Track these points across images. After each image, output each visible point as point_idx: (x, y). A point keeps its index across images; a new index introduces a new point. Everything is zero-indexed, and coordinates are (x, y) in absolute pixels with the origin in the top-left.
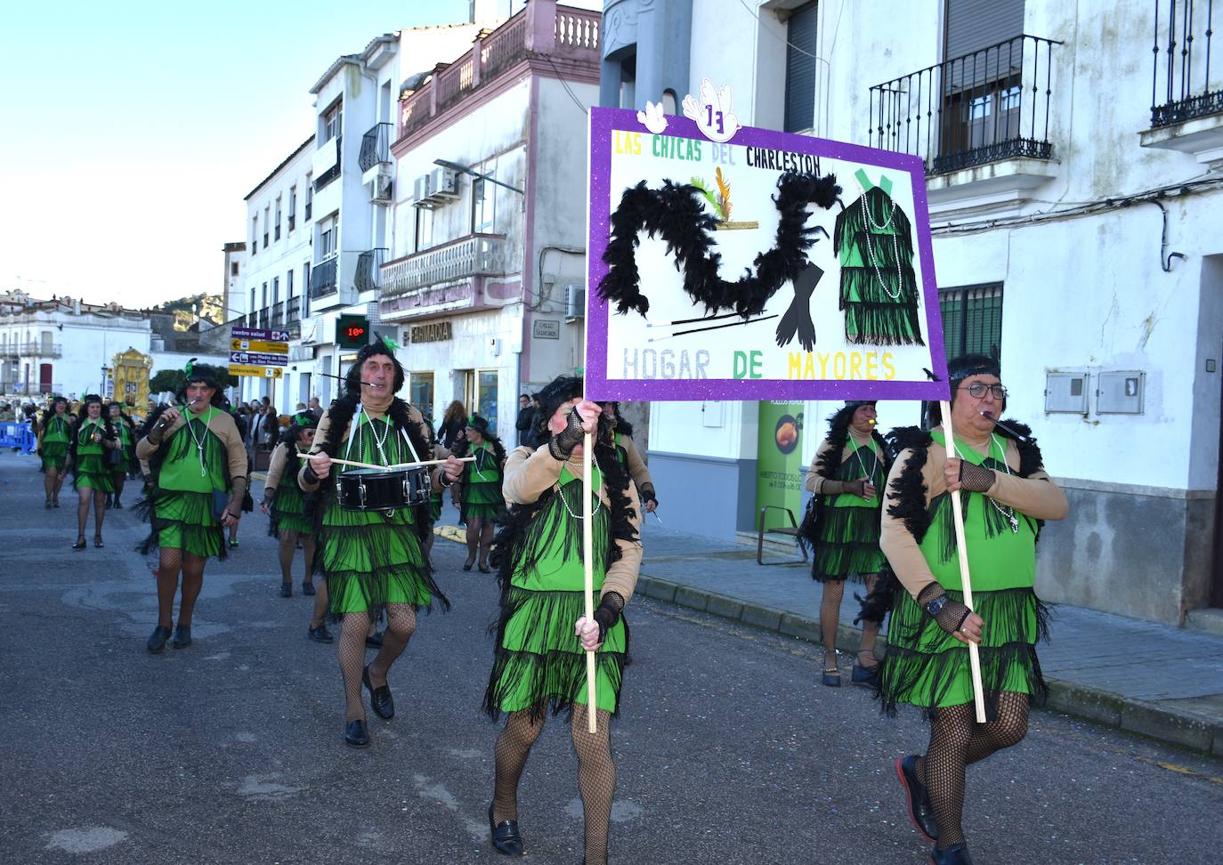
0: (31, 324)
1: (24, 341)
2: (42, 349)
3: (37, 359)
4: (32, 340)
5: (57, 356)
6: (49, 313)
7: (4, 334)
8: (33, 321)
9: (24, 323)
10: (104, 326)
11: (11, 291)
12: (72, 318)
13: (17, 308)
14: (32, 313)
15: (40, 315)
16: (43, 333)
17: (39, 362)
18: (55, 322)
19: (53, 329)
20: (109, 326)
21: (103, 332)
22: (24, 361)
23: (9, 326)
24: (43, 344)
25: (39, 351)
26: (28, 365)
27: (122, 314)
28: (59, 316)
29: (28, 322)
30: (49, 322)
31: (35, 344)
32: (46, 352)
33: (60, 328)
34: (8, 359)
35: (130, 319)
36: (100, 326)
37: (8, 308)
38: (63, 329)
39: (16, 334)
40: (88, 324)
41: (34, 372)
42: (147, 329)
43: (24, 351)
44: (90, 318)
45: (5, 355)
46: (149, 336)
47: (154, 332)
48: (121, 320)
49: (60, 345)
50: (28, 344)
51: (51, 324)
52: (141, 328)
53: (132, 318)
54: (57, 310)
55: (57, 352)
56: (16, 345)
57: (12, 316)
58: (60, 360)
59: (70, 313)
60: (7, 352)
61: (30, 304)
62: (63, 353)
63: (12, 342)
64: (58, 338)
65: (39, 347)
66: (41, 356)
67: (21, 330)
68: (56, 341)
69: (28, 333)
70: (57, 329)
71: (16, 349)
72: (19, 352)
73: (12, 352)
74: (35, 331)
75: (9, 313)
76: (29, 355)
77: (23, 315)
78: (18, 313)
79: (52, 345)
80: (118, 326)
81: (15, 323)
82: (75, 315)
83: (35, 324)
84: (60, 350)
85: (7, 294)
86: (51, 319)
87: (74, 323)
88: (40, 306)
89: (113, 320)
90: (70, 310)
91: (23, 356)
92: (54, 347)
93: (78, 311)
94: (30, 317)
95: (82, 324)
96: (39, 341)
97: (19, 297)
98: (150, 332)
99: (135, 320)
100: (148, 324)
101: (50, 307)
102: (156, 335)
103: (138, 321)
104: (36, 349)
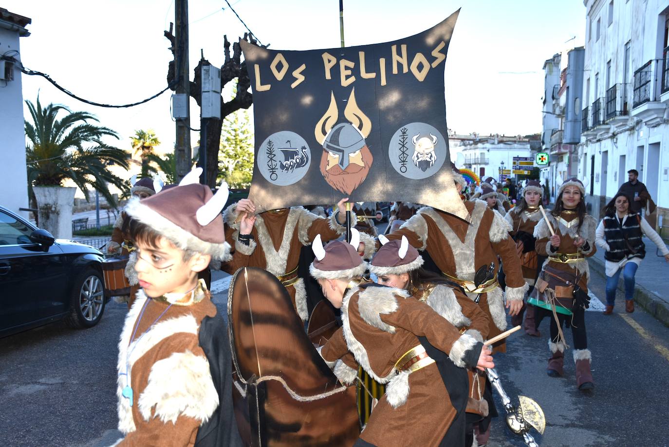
0: (476, 150)
1: (474, 158)
2: (481, 161)
3: (478, 165)
4: (476, 157)
5: (487, 164)
6: (483, 144)
7: (466, 155)
8: (477, 148)
10: (508, 149)
11: (472, 133)
12: (493, 146)
13: (471, 142)
14: (477, 144)
15: (480, 145)
16: (481, 153)
17: (479, 167)
18: (486, 148)
19: (485, 151)
20: (510, 149)
21: (507, 152)
22: (473, 166)
23: (468, 150)
24: (481, 159)
25: (479, 162)
26: (475, 168)
27: (517, 142)
28: (487, 145)
29: (475, 149)
30: (483, 148)
31: (478, 158)
33: (488, 151)
34: (467, 166)
35: (521, 145)
36: (506, 148)
37: (468, 142)
38: (490, 151)
39: (470, 154)
40: (501, 148)
41: (477, 171)
42: (528, 149)
43: (473, 162)
44: (502, 145)
45: (466, 164)
46: (529, 152)
47: (532, 150)
48: (516, 145)
49: (488, 159)
50: (475, 159)
52: (525, 149)
53: (524, 143)
54: (487, 143)
55: (487, 162)
56: (470, 159)
57: (469, 146)
58: (488, 166)
59: (493, 144)
60: (467, 163)
61: (477, 140)
62: (489, 162)
63: (469, 158)
64: (487, 155)
65: (479, 160)
66: (480, 164)
67: (472, 152)
68: (486, 157)
69: (475, 154)
70: (487, 152)
71: (470, 161)
72: (471, 163)
73: (469, 162)
74: (478, 152)
75: (468, 145)
76: (475, 164)
77: (473, 145)
78: (471, 145)
79: (484, 159)
80: (515, 148)
81: (470, 149)
82: (495, 144)
83: (478, 149)
85: (469, 135)
87: (494, 148)
88: (482, 141)
89: (512, 145)
90: (493, 141)
91: (473, 164)
92: (486, 160)
93: (496, 142)
94: (476, 146)
95: (497, 148)
96: (479, 157)
97: (474, 136)
98: (530, 150)
99: (522, 145)
100: (528, 146)
101: (485, 141)
102: (534, 151)
103: (524, 145)
104: (478, 161)
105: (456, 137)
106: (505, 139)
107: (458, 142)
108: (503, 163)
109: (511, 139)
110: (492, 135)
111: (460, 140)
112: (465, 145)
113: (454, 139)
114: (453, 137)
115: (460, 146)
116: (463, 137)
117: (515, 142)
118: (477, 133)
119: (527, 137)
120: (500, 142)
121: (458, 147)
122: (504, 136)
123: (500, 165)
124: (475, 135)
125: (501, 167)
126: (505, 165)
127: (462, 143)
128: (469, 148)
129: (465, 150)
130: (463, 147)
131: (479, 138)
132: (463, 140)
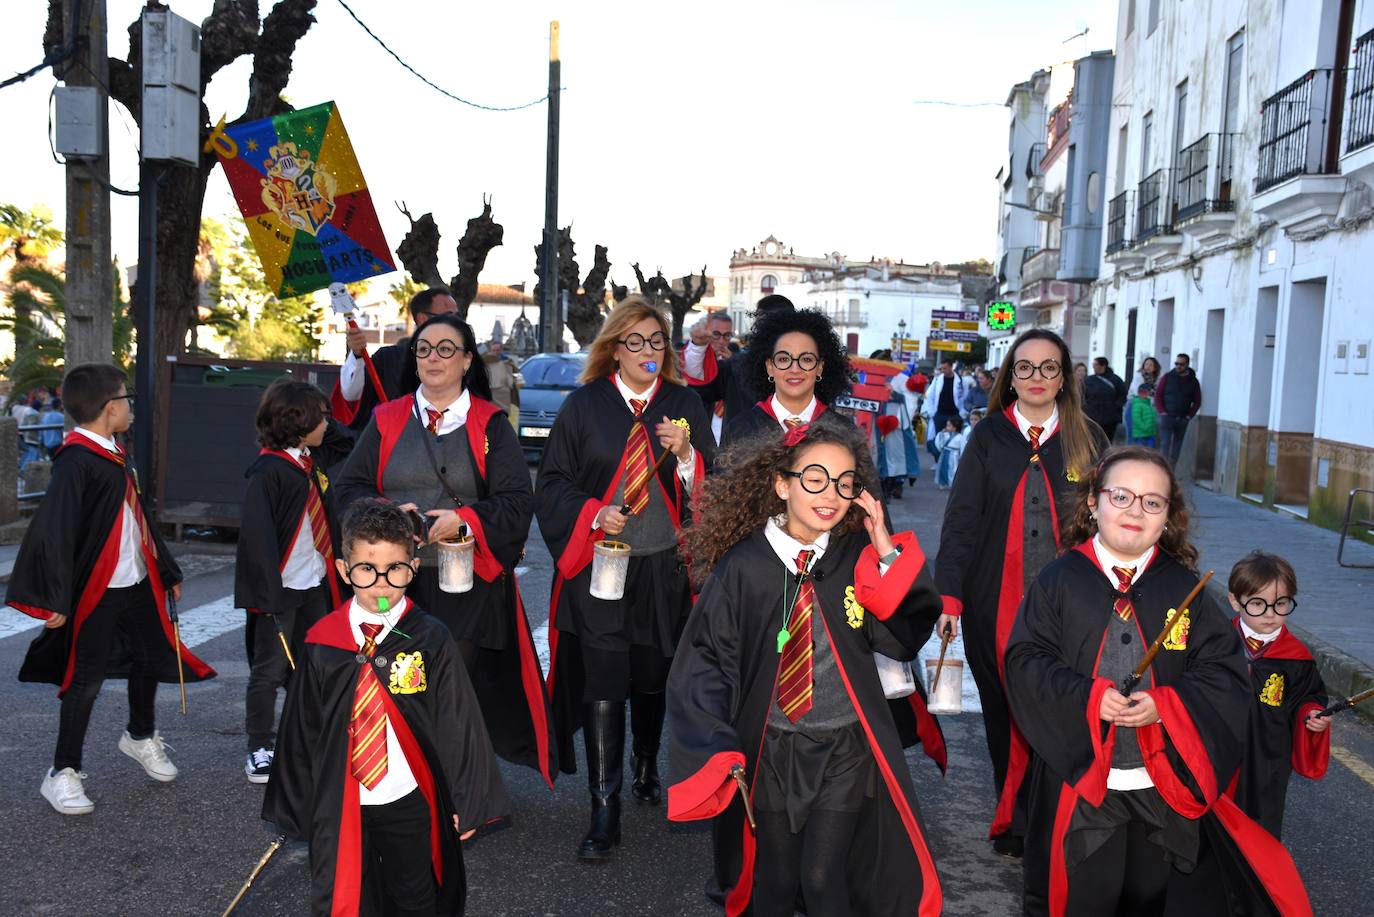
0: (839, 292)
1: (834, 310)
2: (850, 318)
3: (844, 328)
4: (840, 309)
5: (863, 325)
6: (856, 279)
8: (842, 289)
9: (833, 290)
10: (912, 292)
11: (830, 254)
12: (879, 285)
13: (829, 274)
14: (841, 279)
15: (848, 282)
16: (851, 301)
17: (846, 331)
18: (862, 289)
19: (860, 296)
20: (917, 292)
21: (910, 299)
23: (820, 293)
24: (850, 312)
25: (847, 320)
27: (931, 278)
28: (866, 283)
29: (837, 289)
30: (857, 289)
31: (843, 312)
32: (854, 320)
33: (868, 295)
35: (940, 284)
36: (907, 291)
37: (821, 273)
38: (870, 296)
40: (895, 291)
42: (958, 295)
44: (898, 283)
46: (959, 302)
47: (965, 297)
48: (930, 285)
49: (866, 314)
50: (837, 313)
51: (860, 291)
52: (951, 293)
53: (947, 281)
54: (865, 277)
55: (864, 321)
57: (823, 283)
58: (866, 330)
59: (879, 279)
61: (843, 269)
62: (869, 322)
64: (865, 306)
65: (846, 315)
66: (848, 325)
67: (831, 297)
68: (863, 308)
69: (837, 301)
70: (865, 297)
74: (844, 297)
75: (821, 280)
77: (833, 282)
78: (828, 280)
79: (858, 313)
80: (928, 292)
81: (826, 290)
82: (883, 281)
83: (844, 291)
84: (867, 319)
85: (825, 257)
86: (858, 286)
87: (881, 290)
88: (852, 272)
89: (922, 285)
90: (878, 274)
92: (861, 316)
93: (886, 276)
94: (840, 284)
95: (889, 291)
96: (847, 309)
97: (835, 261)
98: (961, 297)
99: (945, 284)
100: (958, 288)
101: (859, 273)
102: (969, 300)
103: (948, 285)
104: (844, 318)
105: (793, 262)
106: (904, 271)
107: (799, 274)
108: (902, 325)
109: (918, 271)
110: (876, 260)
111: (803, 269)
112: (813, 280)
113: (789, 265)
114: (787, 261)
115: (803, 282)
116: (809, 262)
117: (927, 277)
118: (842, 255)
119: (950, 267)
120: (895, 276)
121: (798, 285)
122: (902, 264)
123: (897, 330)
124: (837, 258)
125: (898, 332)
126: (907, 329)
127: (807, 276)
128: (823, 288)
129: (814, 291)
130: (810, 286)
131: (848, 265)
132: (809, 268)
